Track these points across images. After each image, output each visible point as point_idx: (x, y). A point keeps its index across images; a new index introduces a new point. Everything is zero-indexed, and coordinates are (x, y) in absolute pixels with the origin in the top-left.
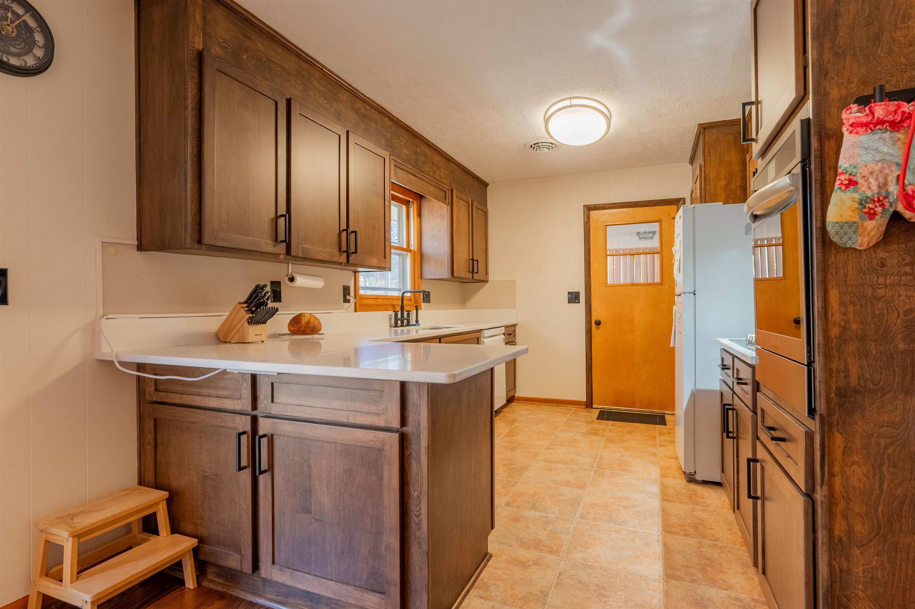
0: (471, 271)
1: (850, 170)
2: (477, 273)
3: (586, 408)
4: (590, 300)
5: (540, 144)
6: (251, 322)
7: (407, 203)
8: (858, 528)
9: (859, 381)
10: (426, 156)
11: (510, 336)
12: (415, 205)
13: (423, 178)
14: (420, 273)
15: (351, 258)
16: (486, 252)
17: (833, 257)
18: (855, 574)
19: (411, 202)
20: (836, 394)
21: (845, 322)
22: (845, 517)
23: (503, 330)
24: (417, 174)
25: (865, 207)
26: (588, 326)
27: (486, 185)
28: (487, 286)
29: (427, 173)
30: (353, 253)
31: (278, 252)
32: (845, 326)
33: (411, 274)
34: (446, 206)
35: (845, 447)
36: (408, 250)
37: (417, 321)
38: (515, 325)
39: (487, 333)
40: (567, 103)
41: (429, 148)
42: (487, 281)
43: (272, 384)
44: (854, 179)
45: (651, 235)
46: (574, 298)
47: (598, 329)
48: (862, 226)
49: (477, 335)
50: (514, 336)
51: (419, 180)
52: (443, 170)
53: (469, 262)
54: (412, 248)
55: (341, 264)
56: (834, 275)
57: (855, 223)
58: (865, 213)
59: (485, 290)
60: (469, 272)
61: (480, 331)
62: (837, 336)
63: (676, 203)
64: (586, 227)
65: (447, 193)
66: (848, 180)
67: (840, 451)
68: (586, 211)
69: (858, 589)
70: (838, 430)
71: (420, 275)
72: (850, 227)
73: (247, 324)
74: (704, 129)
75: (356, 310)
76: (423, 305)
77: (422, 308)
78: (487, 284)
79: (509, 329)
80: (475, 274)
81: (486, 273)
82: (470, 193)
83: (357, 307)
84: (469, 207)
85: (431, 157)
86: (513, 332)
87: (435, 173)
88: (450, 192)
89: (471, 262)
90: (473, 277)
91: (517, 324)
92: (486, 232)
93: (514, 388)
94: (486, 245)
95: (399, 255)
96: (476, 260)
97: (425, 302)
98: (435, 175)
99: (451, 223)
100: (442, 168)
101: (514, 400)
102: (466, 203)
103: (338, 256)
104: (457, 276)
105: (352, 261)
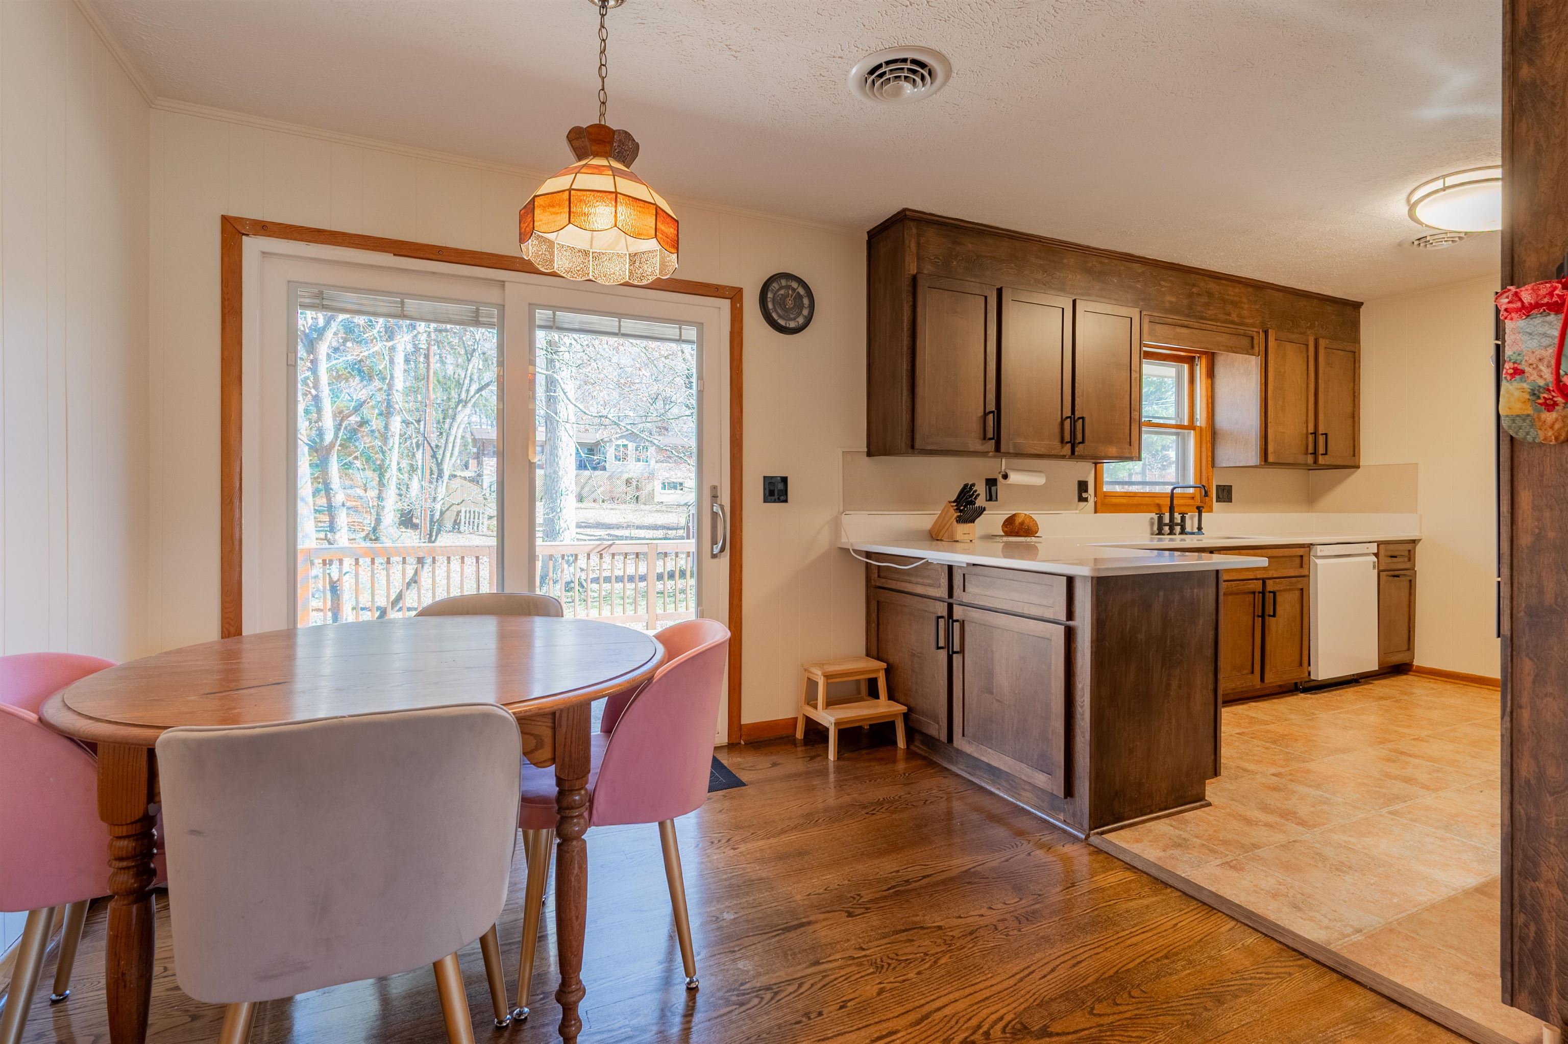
0: (1311, 450)
1: (1514, 358)
2: (1326, 454)
5: (1428, 239)
6: (960, 520)
7: (1190, 362)
8: (1551, 771)
9: (1556, 598)
10: (1210, 294)
11: (1395, 560)
12: (1204, 362)
14: (1210, 459)
15: (1077, 449)
16: (1354, 417)
17: (1525, 453)
18: (1546, 825)
19: (1197, 358)
20: (1525, 612)
21: (1540, 529)
22: (1535, 758)
23: (1373, 548)
25: (1539, 398)
27: (1357, 307)
28: (1357, 475)
29: (1213, 317)
30: (1079, 443)
31: (987, 450)
32: (1539, 533)
33: (1195, 461)
34: (1254, 356)
35: (1536, 676)
36: (1191, 426)
37: (1200, 528)
38: (1414, 542)
39: (1320, 551)
40: (1439, 184)
41: (1218, 281)
42: (1358, 467)
43: (964, 575)
44: (1520, 367)
48: (1539, 419)
49: (1301, 551)
50: (1409, 560)
51: (1197, 331)
52: (1246, 306)
53: (1307, 437)
54: (1198, 424)
55: (1063, 457)
56: (1527, 474)
57: (1528, 415)
58: (1541, 404)
59: (1354, 482)
60: (1306, 454)
61: (1309, 546)
62: (1529, 545)
65: (1256, 338)
66: (1513, 369)
67: (1530, 679)
69: (1550, 843)
70: (1527, 655)
71: (1210, 462)
72: (1524, 420)
73: (955, 522)
75: (1096, 512)
76: (1215, 505)
77: (1211, 510)
78: (1355, 472)
79: (1391, 547)
80: (1320, 457)
81: (1352, 453)
82: (1312, 327)
83: (1099, 507)
84: (1307, 351)
85: (1220, 293)
86: (1406, 553)
87: (1229, 315)
88: (1262, 335)
89: (1311, 438)
90: (1315, 462)
91: (1420, 540)
92: (1354, 385)
93: (1409, 649)
94: (1354, 406)
95: (1177, 434)
96: (1322, 434)
97: (1220, 502)
98: (1228, 317)
99: (1263, 381)
100: (1244, 303)
101: (1410, 671)
102: (1302, 345)
103: (1060, 448)
104: (1278, 461)
105: (1078, 453)
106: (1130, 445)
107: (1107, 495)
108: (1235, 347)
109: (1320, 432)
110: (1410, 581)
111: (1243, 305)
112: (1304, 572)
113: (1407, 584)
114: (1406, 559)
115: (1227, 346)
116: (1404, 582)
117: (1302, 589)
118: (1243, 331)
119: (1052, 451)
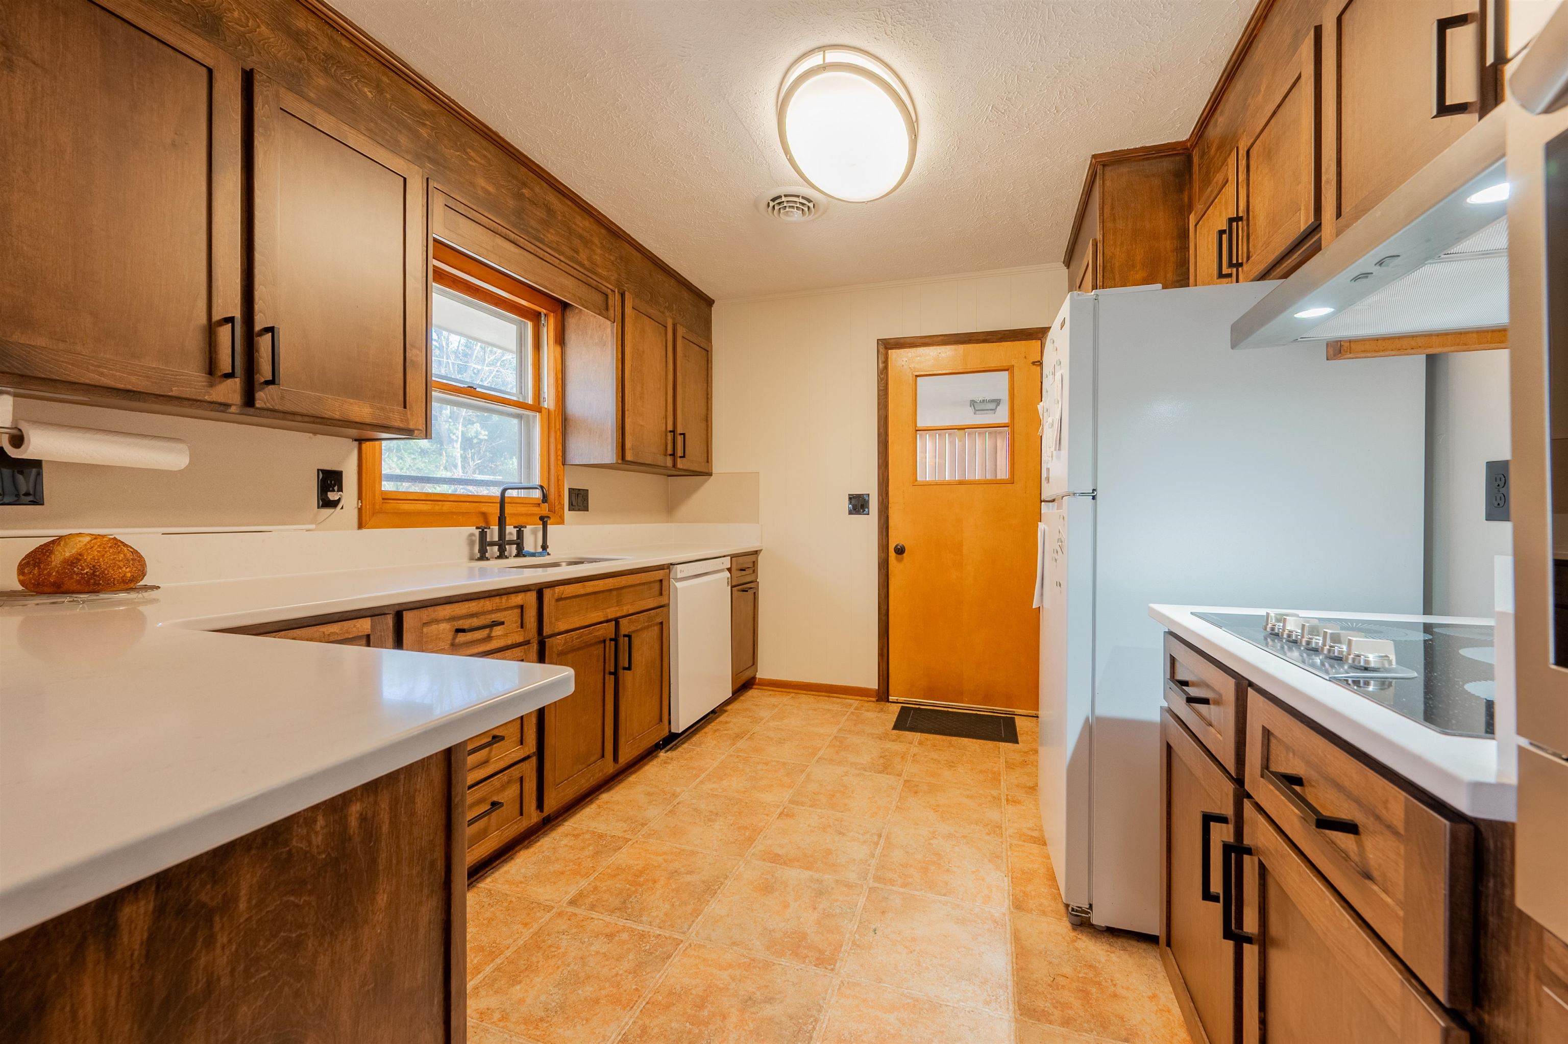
0: (670, 451)
2: (684, 457)
3: (877, 701)
4: (887, 508)
5: (784, 199)
7: (535, 317)
10: (548, 210)
11: (743, 573)
12: (552, 321)
13: (541, 253)
14: (560, 453)
15: (258, 397)
16: (707, 421)
19: (543, 316)
23: (727, 562)
24: (521, 242)
26: (883, 555)
27: (710, 302)
28: (711, 482)
29: (554, 245)
30: (268, 383)
33: (542, 455)
34: (609, 323)
36: (536, 407)
37: (544, 547)
38: (756, 553)
39: (681, 571)
41: (561, 196)
42: (710, 474)
45: (992, 406)
46: (858, 504)
47: (900, 561)
49: (659, 575)
50: (754, 571)
51: (530, 256)
52: (599, 251)
53: (666, 435)
54: (545, 405)
59: (708, 489)
60: (665, 455)
61: (669, 567)
63: (1040, 336)
64: (882, 379)
65: (610, 296)
68: (882, 350)
71: (560, 458)
74: (1104, 166)
75: (361, 526)
76: (567, 513)
77: (561, 522)
78: (708, 479)
79: (741, 559)
80: (679, 460)
81: (706, 458)
82: (669, 308)
83: (366, 517)
84: (666, 334)
85: (564, 216)
86: (751, 565)
87: (577, 252)
88: (618, 297)
89: (670, 436)
90: (674, 465)
91: (761, 550)
92: (708, 386)
93: (753, 664)
94: (707, 409)
95: (519, 417)
96: (681, 434)
97: (573, 510)
98: (576, 255)
99: (620, 356)
100: (596, 245)
101: (753, 684)
102: (661, 326)
103: (202, 386)
104: (635, 461)
105: (265, 404)
106: (405, 407)
107: (387, 498)
108: (586, 301)
109: (679, 432)
110: (755, 593)
111: (594, 247)
112: (663, 601)
113: (753, 595)
114: (751, 571)
115: (574, 295)
116: (750, 594)
117: (662, 623)
118: (595, 282)
119: (174, 389)
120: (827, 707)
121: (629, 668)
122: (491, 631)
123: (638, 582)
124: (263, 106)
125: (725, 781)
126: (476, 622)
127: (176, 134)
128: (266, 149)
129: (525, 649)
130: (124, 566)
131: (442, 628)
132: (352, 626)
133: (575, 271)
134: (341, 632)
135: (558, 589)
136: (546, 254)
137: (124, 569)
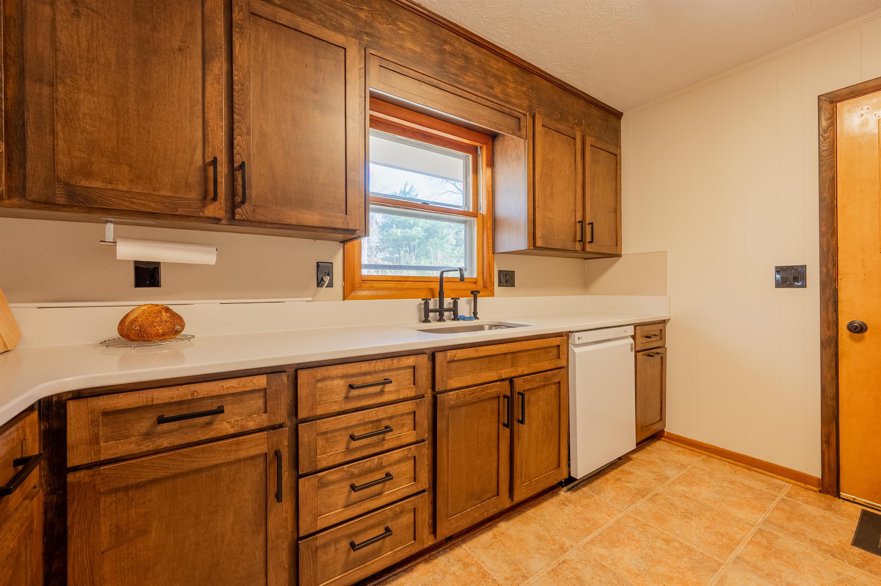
0: (579, 238)
2: (592, 242)
3: (820, 492)
4: (835, 280)
7: (474, 151)
10: (468, 59)
11: (649, 340)
12: (485, 150)
13: (459, 92)
14: (491, 245)
15: (239, 212)
16: (616, 212)
19: (479, 148)
23: (631, 331)
24: (443, 85)
26: (829, 335)
27: (618, 115)
28: (621, 262)
29: (471, 85)
30: (241, 202)
33: (478, 247)
34: (522, 140)
36: (475, 214)
37: (475, 313)
38: (664, 322)
39: (580, 338)
41: (477, 47)
42: (620, 256)
46: (790, 277)
47: (857, 340)
49: (557, 341)
50: (661, 339)
52: (512, 85)
53: (575, 226)
54: (481, 211)
55: (217, 220)
59: (618, 268)
60: (574, 241)
61: (566, 335)
65: (522, 119)
68: (826, 105)
71: (491, 249)
75: (344, 299)
76: (497, 289)
77: (492, 294)
78: (618, 260)
79: (646, 328)
80: (588, 245)
81: (615, 243)
82: (579, 124)
83: (348, 293)
84: (575, 144)
85: (480, 62)
86: (658, 333)
87: (492, 88)
88: (529, 119)
89: (579, 226)
90: (583, 249)
91: (669, 320)
92: (616, 183)
93: (661, 420)
94: (616, 203)
95: (465, 222)
96: (589, 224)
97: (502, 286)
98: (491, 91)
99: (531, 165)
100: (509, 81)
101: (662, 436)
102: (569, 138)
103: (198, 206)
104: (545, 246)
105: (242, 216)
106: (346, 214)
107: (365, 280)
108: (500, 125)
109: (587, 222)
110: (662, 357)
111: (507, 83)
112: (563, 363)
113: (660, 359)
114: (658, 338)
115: (489, 121)
116: (657, 358)
117: (559, 382)
118: (508, 109)
119: (179, 209)
120: (747, 482)
121: (522, 422)
122: (384, 388)
123: (534, 347)
124: (239, 13)
125: (617, 550)
126: (369, 379)
127: (181, 42)
128: (241, 42)
129: (416, 402)
130: (158, 325)
131: (336, 384)
132: (249, 381)
133: (490, 102)
134: (239, 386)
135: (449, 353)
136: (464, 92)
137: (157, 327)
